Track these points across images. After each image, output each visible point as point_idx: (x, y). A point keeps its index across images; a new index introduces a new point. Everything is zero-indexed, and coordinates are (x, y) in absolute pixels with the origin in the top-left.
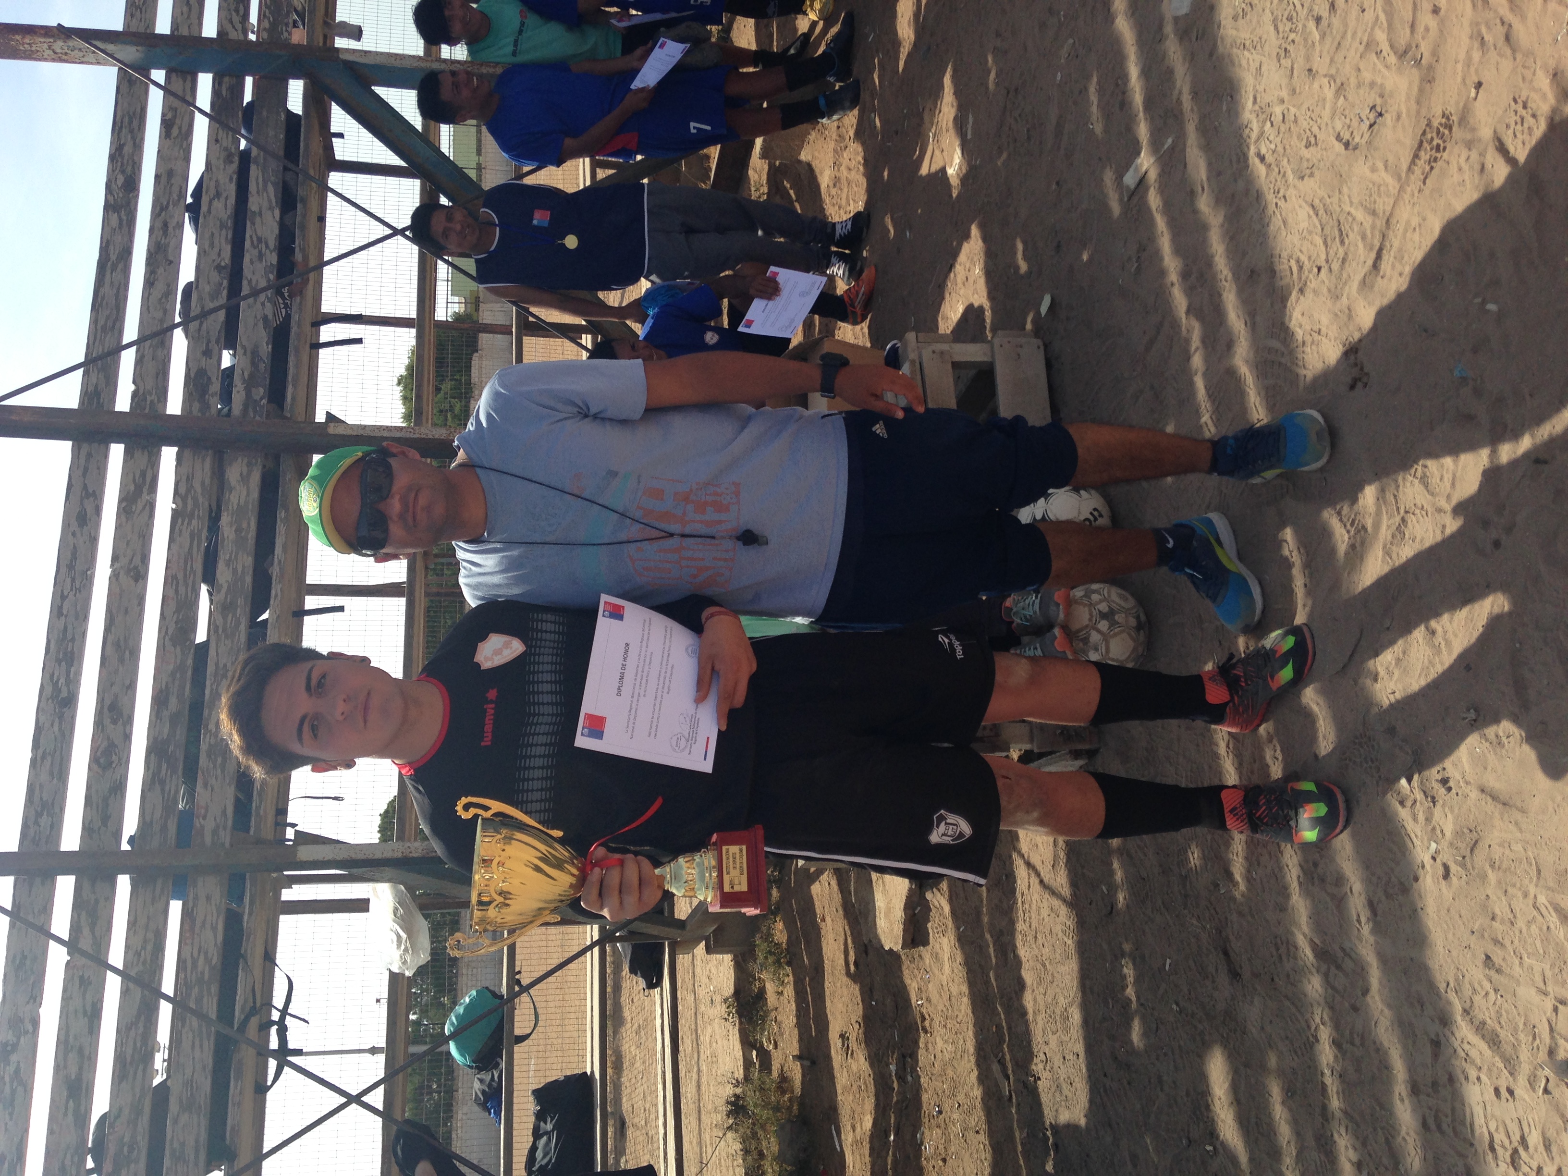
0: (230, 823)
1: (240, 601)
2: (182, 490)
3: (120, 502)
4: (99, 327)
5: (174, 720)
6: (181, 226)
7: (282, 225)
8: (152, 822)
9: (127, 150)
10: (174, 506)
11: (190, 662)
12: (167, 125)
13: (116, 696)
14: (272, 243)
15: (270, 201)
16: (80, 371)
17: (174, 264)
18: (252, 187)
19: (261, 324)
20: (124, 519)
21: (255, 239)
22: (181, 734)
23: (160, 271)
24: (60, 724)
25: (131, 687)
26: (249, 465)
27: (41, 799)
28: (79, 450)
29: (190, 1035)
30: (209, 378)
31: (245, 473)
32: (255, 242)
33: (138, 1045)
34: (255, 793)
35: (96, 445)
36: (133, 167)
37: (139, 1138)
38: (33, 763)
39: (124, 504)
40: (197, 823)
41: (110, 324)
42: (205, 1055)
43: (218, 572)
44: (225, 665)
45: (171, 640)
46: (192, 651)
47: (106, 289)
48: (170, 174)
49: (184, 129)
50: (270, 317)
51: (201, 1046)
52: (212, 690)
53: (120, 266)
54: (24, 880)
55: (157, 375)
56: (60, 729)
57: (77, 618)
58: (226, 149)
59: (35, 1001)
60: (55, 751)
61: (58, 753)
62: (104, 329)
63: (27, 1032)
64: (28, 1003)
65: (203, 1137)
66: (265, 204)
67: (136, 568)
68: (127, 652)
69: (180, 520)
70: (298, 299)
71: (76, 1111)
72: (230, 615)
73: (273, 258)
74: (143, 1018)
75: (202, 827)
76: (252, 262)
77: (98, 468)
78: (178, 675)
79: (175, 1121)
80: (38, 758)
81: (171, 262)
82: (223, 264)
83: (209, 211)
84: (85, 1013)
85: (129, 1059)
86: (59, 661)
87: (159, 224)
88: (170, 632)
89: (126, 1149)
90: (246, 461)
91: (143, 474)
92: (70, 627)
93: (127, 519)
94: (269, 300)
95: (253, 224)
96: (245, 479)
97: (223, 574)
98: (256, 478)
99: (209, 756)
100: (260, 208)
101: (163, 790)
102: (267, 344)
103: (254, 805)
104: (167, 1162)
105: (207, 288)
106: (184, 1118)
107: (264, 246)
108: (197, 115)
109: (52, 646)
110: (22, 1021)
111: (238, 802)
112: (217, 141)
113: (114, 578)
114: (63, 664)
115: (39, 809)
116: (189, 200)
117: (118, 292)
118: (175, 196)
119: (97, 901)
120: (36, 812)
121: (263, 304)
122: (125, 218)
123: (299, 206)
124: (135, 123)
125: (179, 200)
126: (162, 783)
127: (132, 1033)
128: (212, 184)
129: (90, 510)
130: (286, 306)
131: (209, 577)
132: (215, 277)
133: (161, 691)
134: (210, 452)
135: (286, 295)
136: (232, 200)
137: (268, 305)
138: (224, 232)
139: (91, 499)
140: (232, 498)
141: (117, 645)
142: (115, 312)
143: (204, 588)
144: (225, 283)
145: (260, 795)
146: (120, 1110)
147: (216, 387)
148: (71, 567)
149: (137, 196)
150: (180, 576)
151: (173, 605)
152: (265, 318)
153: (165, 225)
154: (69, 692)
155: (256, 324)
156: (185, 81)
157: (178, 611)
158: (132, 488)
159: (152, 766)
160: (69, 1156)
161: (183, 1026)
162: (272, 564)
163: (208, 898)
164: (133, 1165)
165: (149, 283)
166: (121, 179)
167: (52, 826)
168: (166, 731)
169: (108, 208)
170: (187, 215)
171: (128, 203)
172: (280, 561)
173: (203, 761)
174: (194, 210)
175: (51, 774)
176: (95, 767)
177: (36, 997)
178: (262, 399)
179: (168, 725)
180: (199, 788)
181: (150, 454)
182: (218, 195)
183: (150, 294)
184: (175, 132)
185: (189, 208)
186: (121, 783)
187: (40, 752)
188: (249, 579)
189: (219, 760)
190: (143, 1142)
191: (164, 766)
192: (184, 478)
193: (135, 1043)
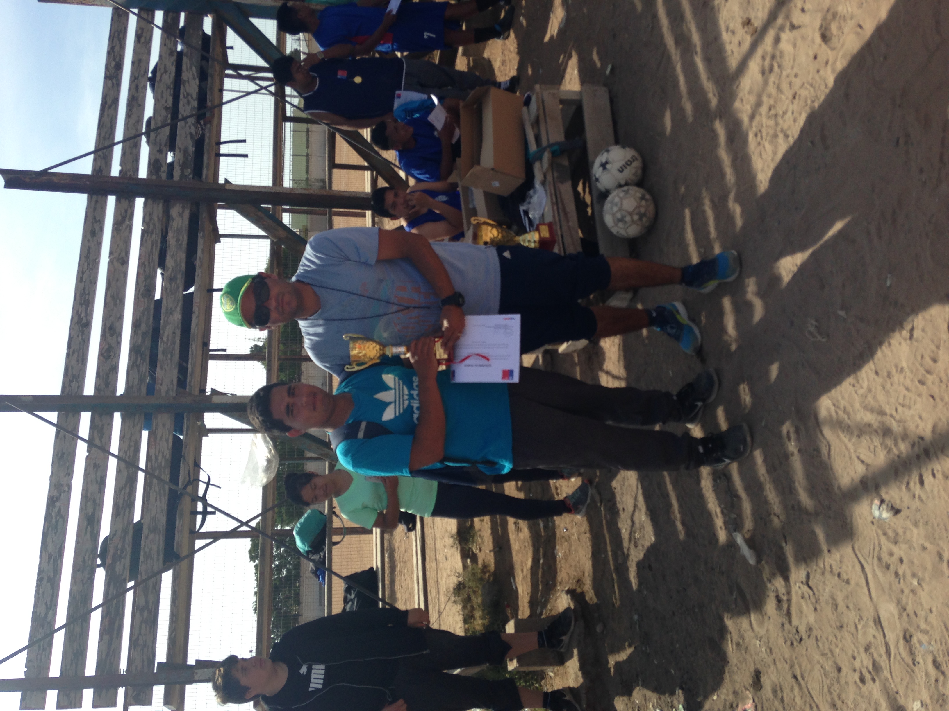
0: (175, 388)
1: (179, 276)
2: (147, 220)
3: (114, 224)
4: (102, 137)
5: (144, 334)
6: (145, 87)
7: (200, 87)
8: (132, 386)
9: (117, 49)
10: (143, 228)
11: (152, 306)
12: (138, 37)
13: (112, 323)
14: (195, 96)
15: (194, 75)
16: (92, 156)
17: (141, 106)
18: (184, 68)
19: (189, 137)
20: (115, 233)
21: (185, 94)
22: (148, 342)
23: (135, 110)
24: (82, 336)
25: (121, 318)
26: (183, 207)
27: (72, 374)
28: (91, 197)
29: (155, 494)
30: (161, 164)
31: (181, 212)
32: (186, 95)
33: (126, 498)
34: (189, 374)
35: (100, 197)
36: (120, 58)
37: (127, 546)
38: (68, 355)
39: (116, 226)
40: (157, 387)
41: (107, 136)
42: (162, 504)
43: (167, 261)
44: (171, 309)
45: (142, 295)
46: (153, 301)
47: (105, 118)
48: (140, 61)
49: (148, 38)
50: (194, 133)
51: (160, 500)
52: (164, 321)
53: (113, 106)
54: (63, 414)
55: (133, 161)
56: (83, 339)
57: (91, 282)
58: (170, 49)
59: (69, 475)
60: (80, 349)
61: (81, 350)
62: (104, 138)
63: (64, 491)
64: (65, 476)
65: (162, 546)
66: (191, 77)
67: (122, 258)
68: (118, 301)
69: (146, 235)
70: (208, 126)
71: (92, 533)
72: (174, 283)
73: (195, 104)
74: (128, 485)
75: (160, 390)
76: (184, 105)
77: (102, 208)
78: (146, 313)
79: (146, 538)
80: (71, 353)
81: (140, 105)
82: (168, 106)
83: (161, 80)
84: (97, 482)
85: (121, 506)
86: (81, 304)
87: (134, 86)
88: (141, 291)
89: (119, 552)
90: (181, 205)
91: (126, 211)
92: (87, 288)
93: (117, 234)
94: (193, 125)
95: (184, 86)
96: (181, 215)
97: (169, 262)
98: (187, 213)
99: (163, 353)
100: (188, 78)
101: (138, 371)
102: (193, 146)
103: (188, 380)
104: (142, 559)
105: (159, 118)
106: (151, 536)
107: (190, 98)
108: (155, 29)
109: (78, 297)
110: (62, 485)
111: (179, 379)
112: (165, 45)
113: (111, 263)
114: (84, 306)
115: (71, 379)
116: (150, 75)
117: (112, 119)
118: (142, 72)
119: (103, 425)
120: (70, 380)
121: (190, 127)
122: (115, 82)
123: (209, 79)
124: (121, 36)
125: (144, 74)
126: (138, 366)
127: (123, 492)
128: (163, 67)
129: (97, 229)
130: (202, 129)
131: (162, 264)
132: (164, 113)
133: (137, 320)
134: (162, 201)
135: (202, 123)
136: (173, 74)
137: (193, 127)
138: (169, 90)
139: (98, 223)
140: (174, 224)
141: (112, 297)
142: (110, 130)
143: (159, 271)
144: (169, 116)
145: (191, 375)
146: (116, 531)
147: (164, 168)
148: (87, 257)
149: (122, 72)
150: (146, 263)
151: (142, 278)
152: (191, 134)
153: (137, 87)
154: (87, 320)
155: (186, 137)
156: (148, 15)
157: (145, 280)
158: (120, 218)
159: (132, 359)
160: (87, 555)
161: (150, 489)
162: (196, 259)
163: (164, 425)
164: (123, 560)
165: (128, 115)
166: (113, 64)
167: (78, 387)
168: (140, 341)
169: (106, 77)
170: (148, 84)
171: (117, 75)
172: (200, 258)
173: (160, 356)
174: (152, 80)
175: (78, 361)
176: (102, 358)
177: (70, 474)
178: (189, 174)
179: (140, 338)
180: (158, 369)
181: (130, 202)
182: (166, 72)
183: (129, 121)
184: (143, 40)
185: (150, 79)
186: (115, 366)
187: (71, 350)
188: (183, 265)
189: (169, 356)
190: (128, 549)
191: (139, 359)
192: (148, 214)
193: (124, 498)
